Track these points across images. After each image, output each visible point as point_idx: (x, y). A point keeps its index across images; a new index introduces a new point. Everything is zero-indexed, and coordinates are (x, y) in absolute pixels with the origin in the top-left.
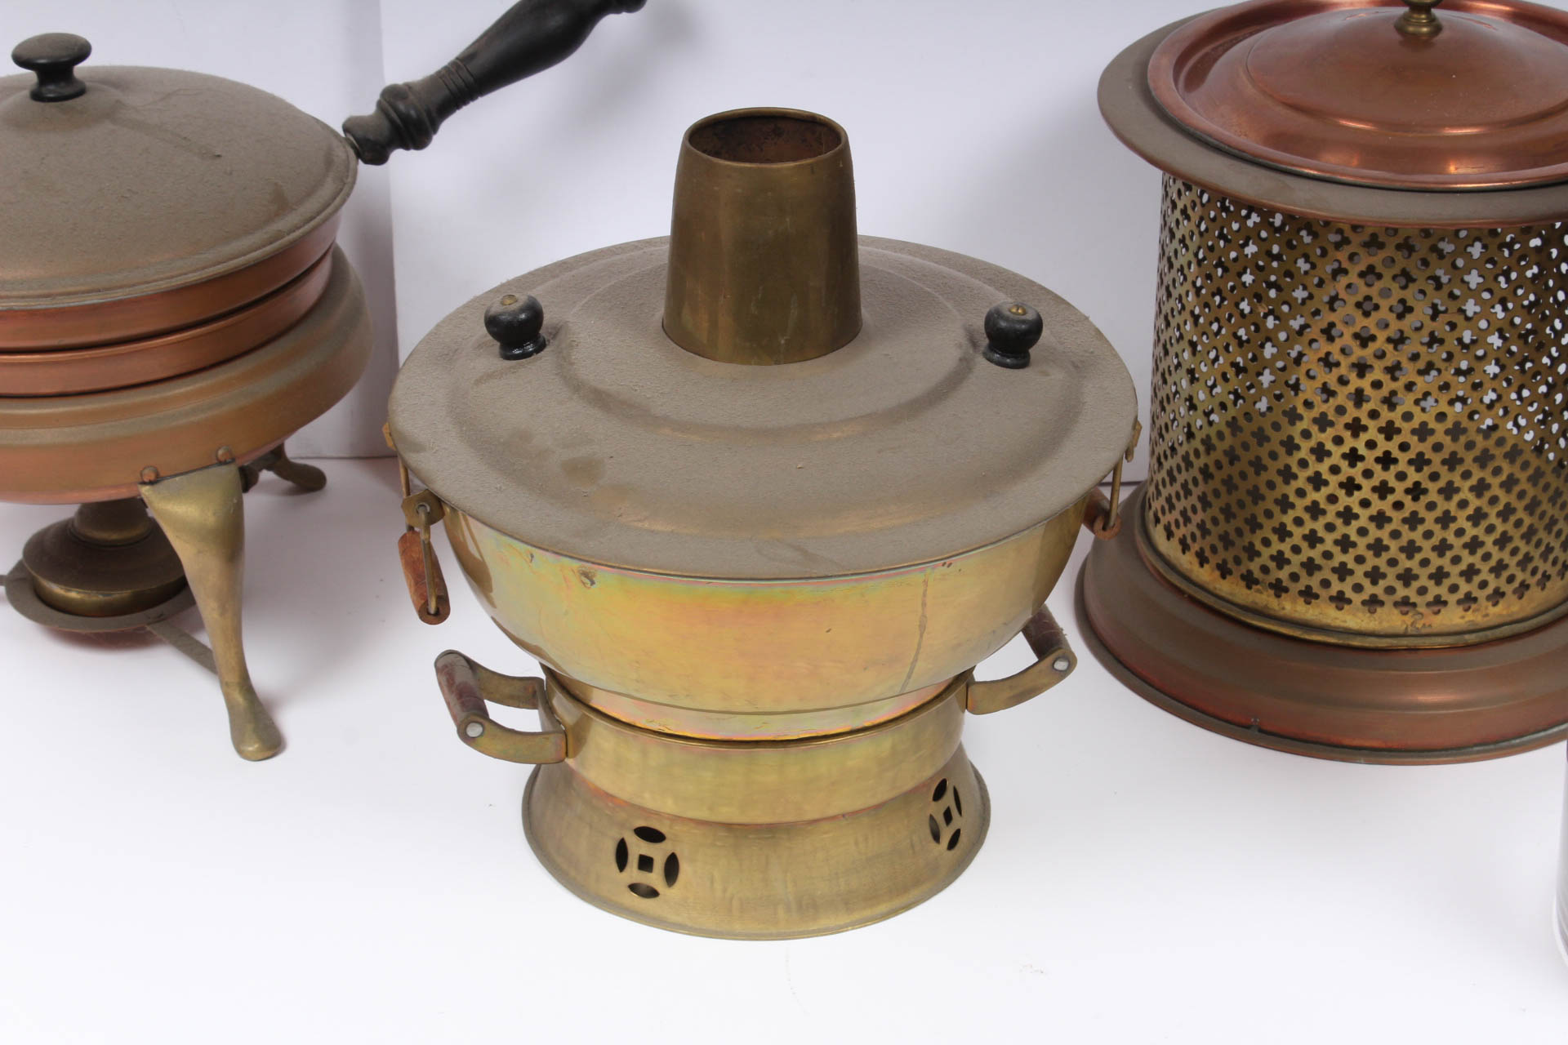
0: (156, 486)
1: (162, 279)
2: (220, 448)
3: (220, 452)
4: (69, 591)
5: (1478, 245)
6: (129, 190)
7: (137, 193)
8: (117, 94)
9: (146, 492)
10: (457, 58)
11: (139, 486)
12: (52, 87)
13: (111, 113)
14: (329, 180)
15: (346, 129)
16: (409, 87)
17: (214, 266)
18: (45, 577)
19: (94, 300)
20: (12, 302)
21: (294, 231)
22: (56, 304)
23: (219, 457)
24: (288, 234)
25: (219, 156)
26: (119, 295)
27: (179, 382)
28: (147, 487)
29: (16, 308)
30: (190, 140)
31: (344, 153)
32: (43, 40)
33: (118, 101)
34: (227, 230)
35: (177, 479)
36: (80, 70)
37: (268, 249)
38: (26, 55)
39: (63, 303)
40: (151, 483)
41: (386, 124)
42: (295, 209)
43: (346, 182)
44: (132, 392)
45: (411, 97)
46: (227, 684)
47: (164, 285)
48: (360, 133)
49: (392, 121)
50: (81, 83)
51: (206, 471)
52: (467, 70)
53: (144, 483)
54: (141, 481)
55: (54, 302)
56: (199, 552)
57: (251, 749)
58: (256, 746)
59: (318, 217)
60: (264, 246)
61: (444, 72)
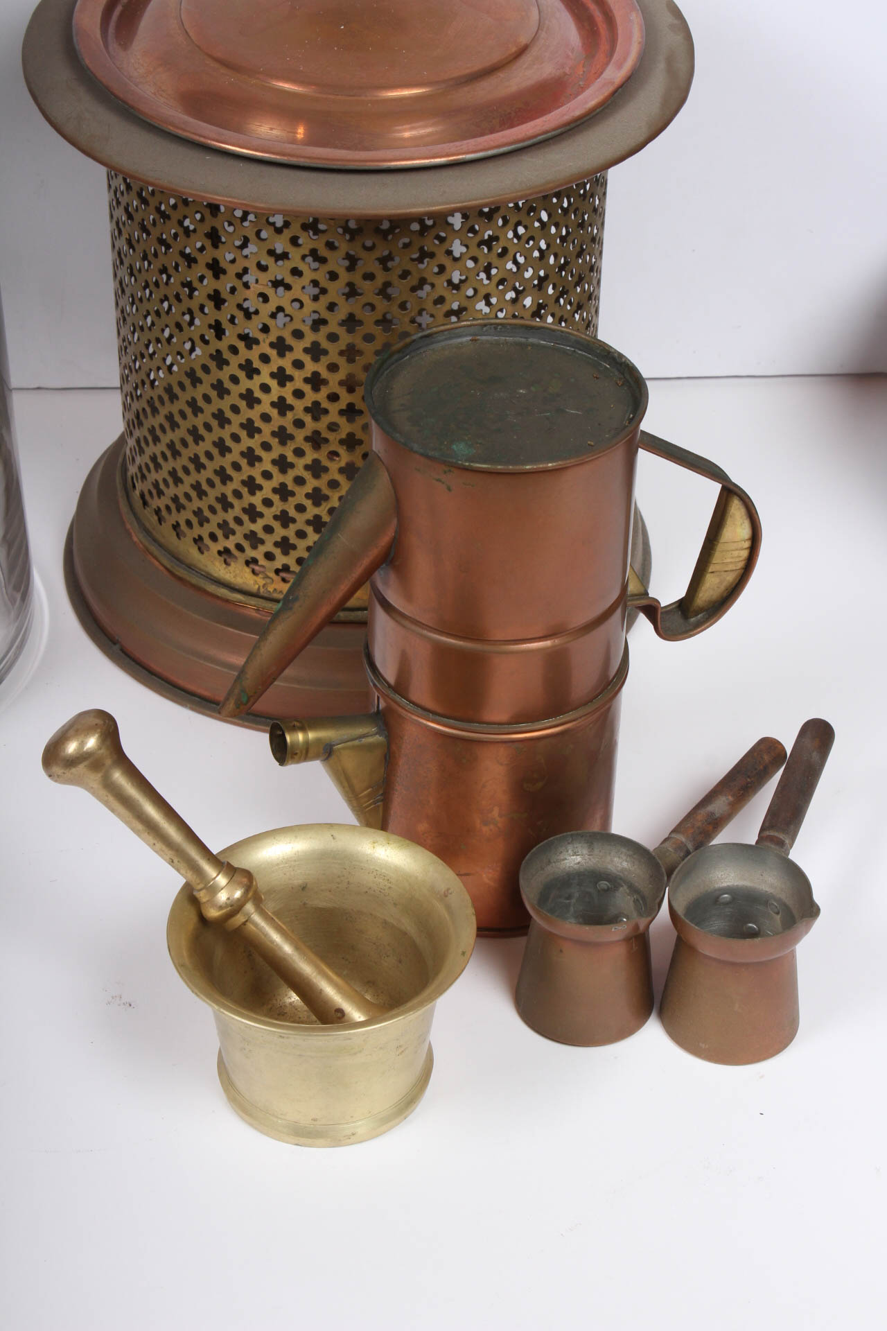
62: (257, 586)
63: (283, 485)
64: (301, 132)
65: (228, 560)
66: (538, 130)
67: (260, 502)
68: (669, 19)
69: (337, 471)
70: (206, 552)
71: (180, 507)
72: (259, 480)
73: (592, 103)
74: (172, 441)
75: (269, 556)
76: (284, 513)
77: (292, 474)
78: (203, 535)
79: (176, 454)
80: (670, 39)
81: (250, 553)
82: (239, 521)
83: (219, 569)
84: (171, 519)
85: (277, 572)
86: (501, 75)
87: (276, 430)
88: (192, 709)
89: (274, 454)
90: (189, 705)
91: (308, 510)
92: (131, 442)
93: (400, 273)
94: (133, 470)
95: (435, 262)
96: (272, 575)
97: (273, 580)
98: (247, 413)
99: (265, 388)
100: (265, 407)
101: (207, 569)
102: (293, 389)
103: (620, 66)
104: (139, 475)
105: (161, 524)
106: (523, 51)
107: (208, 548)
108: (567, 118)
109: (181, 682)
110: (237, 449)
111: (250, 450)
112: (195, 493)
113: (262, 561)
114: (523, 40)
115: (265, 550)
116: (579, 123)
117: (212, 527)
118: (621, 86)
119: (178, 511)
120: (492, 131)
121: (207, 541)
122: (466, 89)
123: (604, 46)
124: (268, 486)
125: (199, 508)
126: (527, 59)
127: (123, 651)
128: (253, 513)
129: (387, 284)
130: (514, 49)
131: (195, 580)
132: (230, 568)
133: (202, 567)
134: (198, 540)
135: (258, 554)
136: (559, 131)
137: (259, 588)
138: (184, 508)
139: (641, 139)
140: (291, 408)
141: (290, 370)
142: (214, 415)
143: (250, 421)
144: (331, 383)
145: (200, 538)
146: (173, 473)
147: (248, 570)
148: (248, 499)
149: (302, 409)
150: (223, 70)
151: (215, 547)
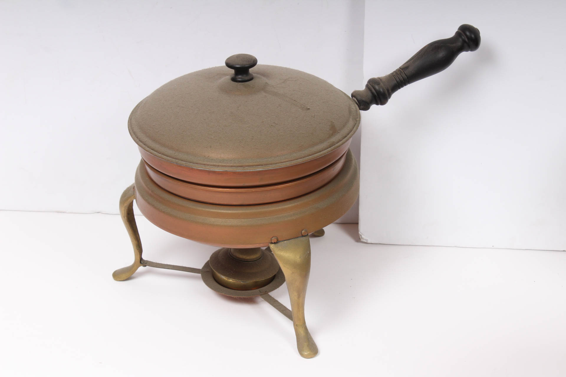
0: (276, 245)
1: (287, 161)
2: (303, 230)
3: (303, 232)
4: (229, 279)
6: (274, 123)
7: (277, 124)
8: (265, 80)
9: (272, 246)
10: (400, 68)
11: (270, 244)
12: (240, 76)
13: (264, 88)
14: (351, 119)
15: (352, 96)
16: (380, 79)
17: (308, 156)
18: (219, 273)
19: (260, 169)
20: (227, 168)
21: (339, 142)
22: (245, 170)
23: (302, 233)
24: (337, 143)
25: (309, 109)
26: (271, 167)
27: (288, 202)
28: (273, 245)
29: (228, 171)
30: (296, 101)
31: (355, 107)
32: (238, 56)
33: (266, 83)
34: (313, 141)
35: (285, 242)
36: (252, 70)
37: (329, 150)
38: (232, 63)
39: (248, 170)
40: (275, 243)
41: (370, 94)
42: (339, 133)
43: (357, 120)
44: (270, 206)
45: (381, 84)
46: (297, 325)
47: (288, 164)
48: (359, 98)
49: (372, 93)
50: (251, 75)
51: (296, 239)
52: (405, 74)
53: (272, 243)
54: (270, 242)
55: (244, 169)
56: (293, 273)
57: (306, 353)
58: (309, 352)
59: (348, 136)
60: (328, 148)
61: (394, 74)
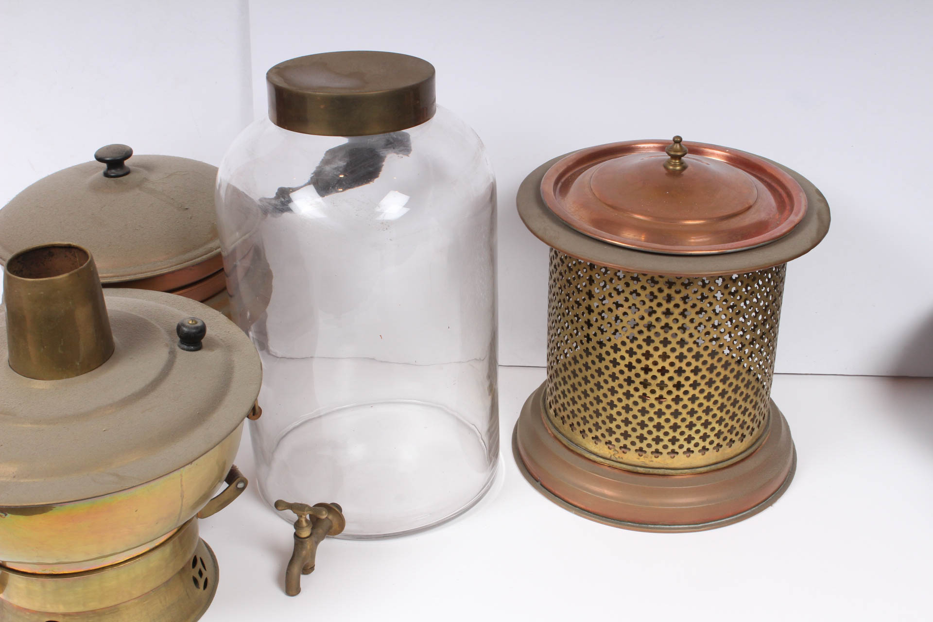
5: (721, 279)
6: (140, 226)
7: (143, 227)
8: (146, 173)
12: (113, 171)
13: (139, 185)
24: (216, 249)
25: (187, 209)
30: (174, 200)
32: (108, 148)
33: (145, 178)
36: (127, 163)
37: (204, 257)
38: (100, 156)
50: (127, 168)
60: (202, 256)
62: (610, 455)
63: (627, 405)
64: (643, 238)
65: (597, 442)
66: (760, 240)
67: (615, 413)
68: (818, 197)
69: (654, 399)
70: (586, 437)
71: (574, 416)
72: (616, 402)
73: (784, 230)
74: (574, 383)
75: (617, 440)
76: (627, 419)
77: (632, 400)
78: (585, 430)
79: (575, 389)
80: (818, 205)
81: (608, 438)
82: (604, 422)
83: (591, 446)
84: (569, 422)
85: (621, 447)
86: (741, 216)
87: (626, 378)
88: (575, 513)
89: (624, 390)
90: (574, 511)
91: (638, 418)
92: (551, 385)
93: (692, 305)
94: (550, 398)
95: (707, 301)
96: (618, 449)
97: (618, 452)
98: (613, 370)
99: (623, 358)
100: (622, 367)
101: (585, 446)
102: (636, 358)
103: (797, 215)
104: (554, 401)
105: (564, 424)
106: (749, 208)
107: (587, 436)
108: (774, 236)
109: (571, 501)
110: (606, 387)
111: (613, 388)
112: (583, 409)
113: (614, 442)
114: (751, 202)
115: (616, 437)
116: (779, 238)
117: (590, 425)
118: (798, 224)
119: (574, 418)
120: (738, 240)
121: (587, 432)
122: (725, 222)
123: (788, 208)
124: (620, 405)
125: (584, 416)
126: (753, 210)
127: (541, 485)
128: (611, 419)
129: (685, 310)
130: (747, 206)
131: (580, 451)
132: (597, 446)
133: (584, 446)
134: (582, 432)
135: (612, 439)
136: (770, 242)
137: (611, 456)
138: (577, 416)
139: (809, 247)
140: (634, 368)
141: (635, 349)
142: (596, 371)
143: (614, 374)
144: (655, 356)
145: (584, 431)
146: (573, 399)
147: (606, 447)
148: (610, 411)
149: (640, 368)
150: (611, 210)
151: (590, 435)
